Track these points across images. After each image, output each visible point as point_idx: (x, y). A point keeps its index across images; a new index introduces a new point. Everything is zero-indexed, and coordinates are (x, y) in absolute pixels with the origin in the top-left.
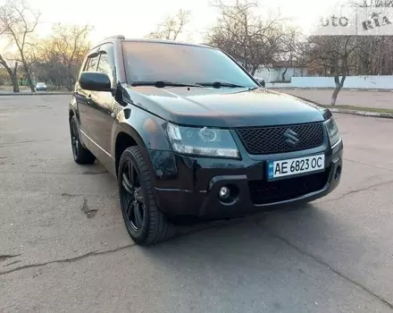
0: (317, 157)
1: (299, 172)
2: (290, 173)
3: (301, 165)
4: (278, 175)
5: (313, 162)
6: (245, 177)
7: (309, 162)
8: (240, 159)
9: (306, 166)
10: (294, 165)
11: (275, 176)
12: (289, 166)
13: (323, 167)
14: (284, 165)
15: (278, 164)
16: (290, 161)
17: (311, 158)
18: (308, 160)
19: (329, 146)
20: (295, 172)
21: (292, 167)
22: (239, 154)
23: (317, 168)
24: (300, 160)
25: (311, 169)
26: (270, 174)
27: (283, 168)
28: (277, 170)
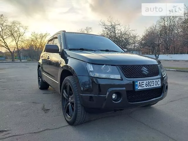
4: (140, 88)
8: (122, 80)
9: (152, 84)
10: (147, 84)
13: (160, 85)
14: (143, 83)
15: (140, 83)
18: (153, 81)
19: (162, 76)
20: (148, 87)
22: (121, 77)
24: (150, 81)
25: (155, 86)
28: (139, 86)
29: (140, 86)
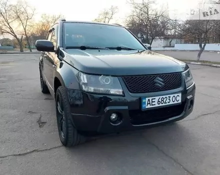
0: (176, 95)
1: (164, 104)
2: (157, 105)
3: (164, 100)
4: (149, 106)
5: (174, 98)
6: (127, 108)
7: (171, 99)
8: (124, 96)
9: (168, 101)
10: (160, 100)
11: (147, 107)
12: (156, 100)
13: (180, 101)
14: (153, 100)
15: (149, 100)
16: (157, 98)
17: (172, 96)
18: (170, 97)
19: (185, 88)
20: (161, 105)
21: (158, 101)
22: (123, 92)
23: (176, 102)
24: (164, 97)
25: (171, 103)
26: (143, 106)
27: (152, 102)
28: (148, 104)
29: (150, 103)
